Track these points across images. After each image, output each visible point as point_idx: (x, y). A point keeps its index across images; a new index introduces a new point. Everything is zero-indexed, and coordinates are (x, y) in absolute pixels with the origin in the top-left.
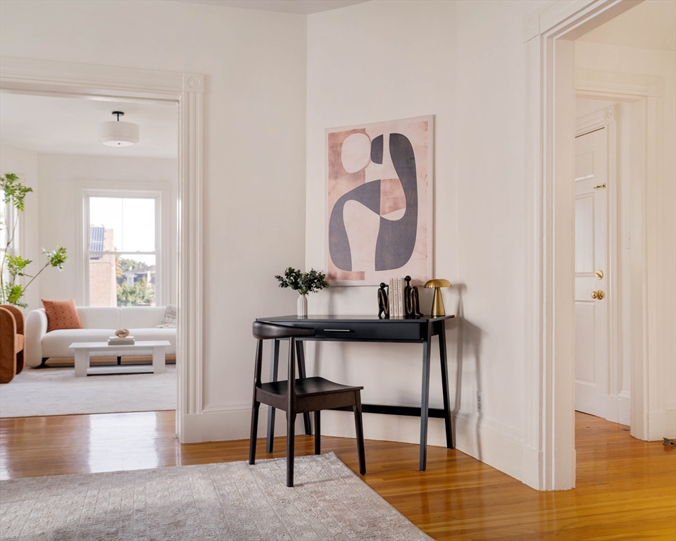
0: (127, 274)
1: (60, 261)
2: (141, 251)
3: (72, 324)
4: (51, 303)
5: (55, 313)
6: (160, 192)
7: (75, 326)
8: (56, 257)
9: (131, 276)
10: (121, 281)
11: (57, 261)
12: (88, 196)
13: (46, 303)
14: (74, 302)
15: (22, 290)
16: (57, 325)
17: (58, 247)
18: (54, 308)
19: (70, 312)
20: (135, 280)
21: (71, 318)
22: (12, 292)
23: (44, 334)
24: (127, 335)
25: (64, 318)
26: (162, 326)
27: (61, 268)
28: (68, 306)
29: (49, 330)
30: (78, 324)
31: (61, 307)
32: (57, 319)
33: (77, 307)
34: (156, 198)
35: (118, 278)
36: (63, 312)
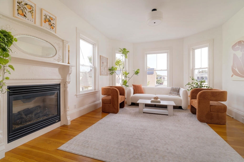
0: (158, 77)
1: (138, 73)
2: (162, 69)
3: (141, 92)
4: (135, 85)
5: (136, 89)
6: (169, 51)
7: (142, 93)
8: (136, 72)
9: (159, 78)
10: (157, 78)
11: (137, 73)
12: (147, 54)
13: (133, 85)
14: (142, 85)
15: (127, 81)
16: (136, 92)
17: (137, 69)
18: (135, 87)
19: (140, 88)
20: (160, 78)
21: (141, 90)
22: (124, 82)
23: (132, 95)
24: (158, 99)
25: (138, 90)
26: (170, 94)
27: (138, 75)
28: (140, 87)
29: (134, 94)
30: (143, 92)
31: (138, 87)
32: (136, 90)
33: (142, 87)
34: (167, 53)
35: (156, 78)
36: (138, 88)
